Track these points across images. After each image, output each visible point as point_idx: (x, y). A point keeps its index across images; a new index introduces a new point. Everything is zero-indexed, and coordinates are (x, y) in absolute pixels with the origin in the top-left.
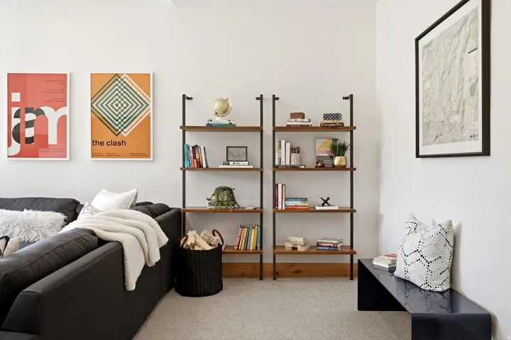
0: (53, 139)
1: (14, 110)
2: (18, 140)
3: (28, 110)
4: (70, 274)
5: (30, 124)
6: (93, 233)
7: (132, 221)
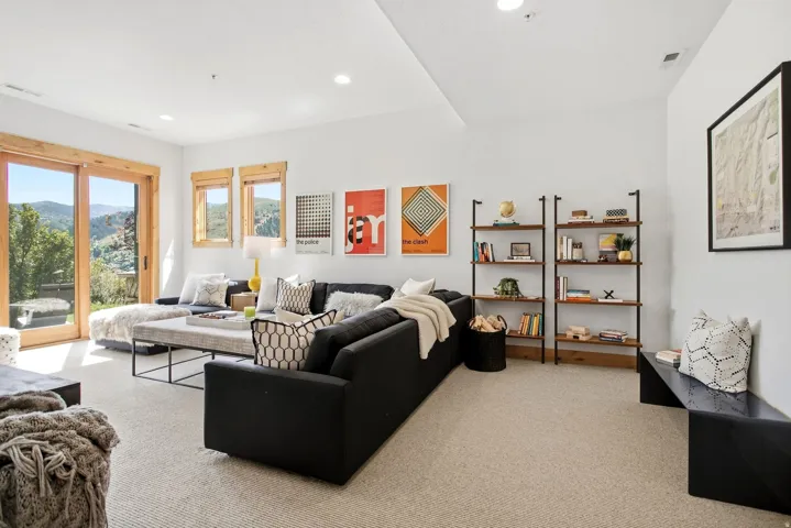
0: (375, 240)
1: (350, 218)
2: (352, 241)
3: (359, 218)
4: (375, 340)
5: (359, 229)
6: (396, 312)
7: (426, 304)
